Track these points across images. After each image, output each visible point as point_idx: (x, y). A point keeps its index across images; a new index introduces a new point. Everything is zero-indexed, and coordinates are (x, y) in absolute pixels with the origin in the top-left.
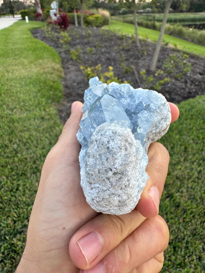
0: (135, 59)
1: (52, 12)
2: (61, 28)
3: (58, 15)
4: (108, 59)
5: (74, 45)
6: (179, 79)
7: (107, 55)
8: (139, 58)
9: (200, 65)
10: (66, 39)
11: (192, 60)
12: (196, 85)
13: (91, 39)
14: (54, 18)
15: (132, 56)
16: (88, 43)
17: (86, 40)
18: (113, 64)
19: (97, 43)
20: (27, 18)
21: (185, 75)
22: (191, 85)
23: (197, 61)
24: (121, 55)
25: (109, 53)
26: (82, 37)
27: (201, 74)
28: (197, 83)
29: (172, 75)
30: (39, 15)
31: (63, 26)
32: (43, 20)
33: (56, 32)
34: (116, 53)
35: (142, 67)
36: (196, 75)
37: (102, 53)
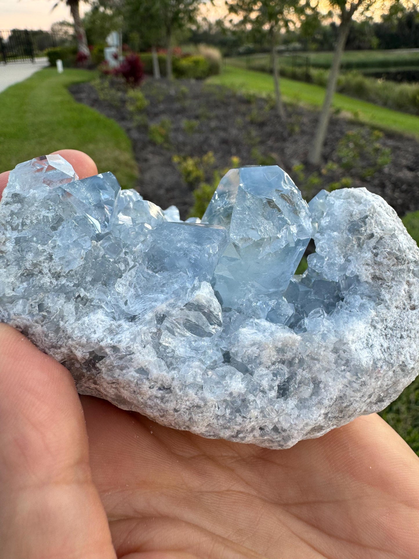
0: (277, 140)
1: (109, 52)
2: (128, 81)
3: (121, 58)
4: (225, 142)
5: (156, 115)
6: (368, 178)
7: (222, 134)
8: (284, 140)
9: (407, 151)
10: (139, 104)
11: (390, 142)
12: (402, 192)
13: (187, 103)
14: (113, 63)
15: (270, 135)
16: (182, 111)
17: (177, 106)
18: (234, 150)
19: (200, 111)
20: (59, 63)
21: (380, 171)
22: (393, 191)
23: (399, 144)
24: (249, 133)
25: (225, 130)
26: (170, 99)
27: (411, 169)
28: (404, 187)
29: (353, 171)
30: (82, 58)
31: (132, 79)
32: (91, 67)
33: (119, 90)
34: (239, 129)
35: (292, 157)
36: (401, 170)
37: (212, 130)
